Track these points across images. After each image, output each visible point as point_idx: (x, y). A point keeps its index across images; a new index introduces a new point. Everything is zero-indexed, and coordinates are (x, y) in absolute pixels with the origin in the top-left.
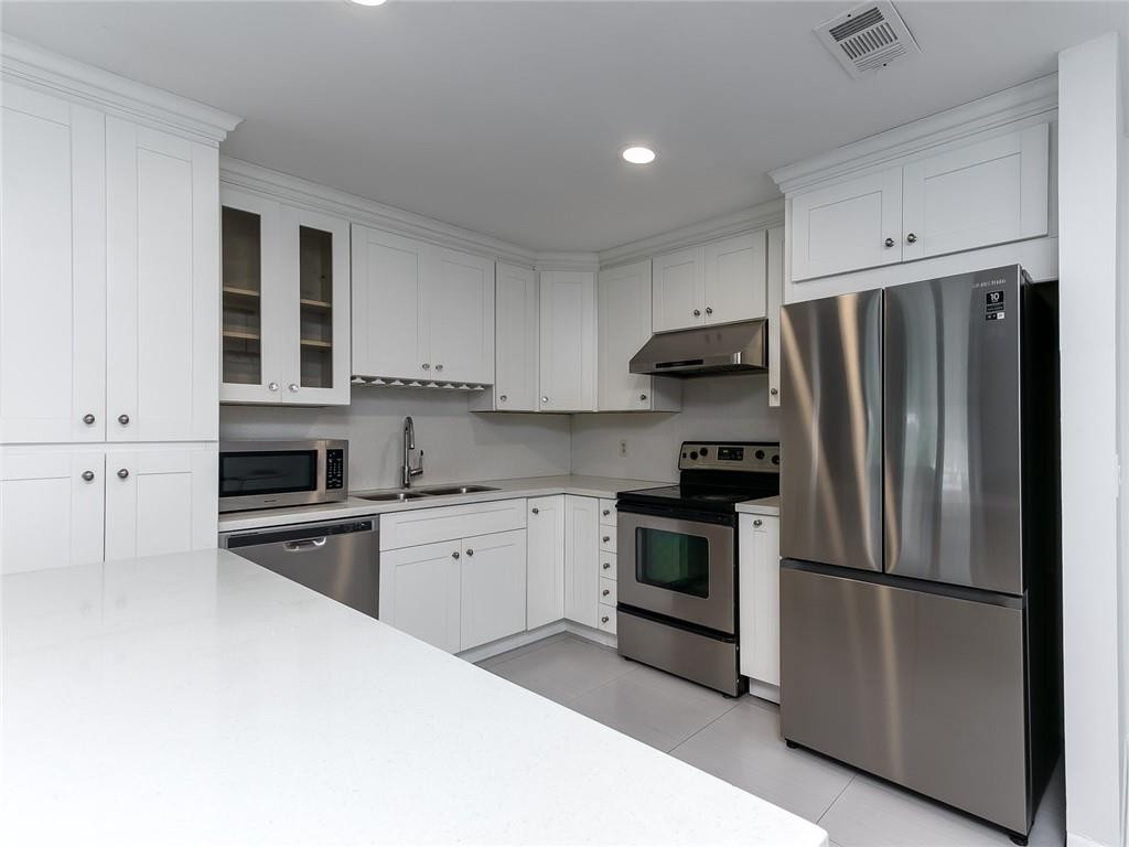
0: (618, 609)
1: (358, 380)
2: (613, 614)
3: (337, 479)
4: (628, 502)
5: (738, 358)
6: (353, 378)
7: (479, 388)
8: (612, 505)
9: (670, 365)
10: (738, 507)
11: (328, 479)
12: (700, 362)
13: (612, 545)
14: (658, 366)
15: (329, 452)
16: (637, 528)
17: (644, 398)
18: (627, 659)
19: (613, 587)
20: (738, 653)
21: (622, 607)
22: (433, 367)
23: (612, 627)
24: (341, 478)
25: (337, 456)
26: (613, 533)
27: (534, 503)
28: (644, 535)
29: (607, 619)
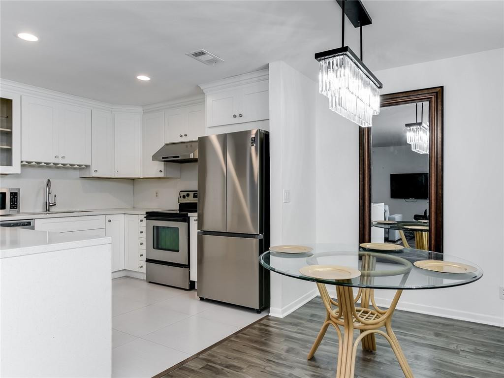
0: (146, 261)
1: (24, 163)
2: (144, 264)
3: (14, 205)
4: (150, 216)
5: (191, 156)
6: (22, 162)
7: (84, 167)
8: (143, 217)
9: (167, 158)
10: (189, 215)
11: (11, 205)
12: (178, 157)
13: (144, 235)
14: (163, 158)
15: (11, 193)
16: (154, 226)
17: (161, 171)
18: (150, 282)
19: (144, 253)
20: (189, 272)
21: (148, 261)
22: (60, 157)
23: (144, 270)
24: (17, 205)
25: (14, 196)
26: (144, 229)
27: (109, 217)
28: (157, 229)
29: (142, 267)
